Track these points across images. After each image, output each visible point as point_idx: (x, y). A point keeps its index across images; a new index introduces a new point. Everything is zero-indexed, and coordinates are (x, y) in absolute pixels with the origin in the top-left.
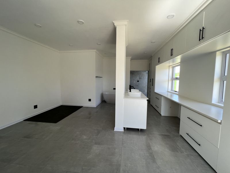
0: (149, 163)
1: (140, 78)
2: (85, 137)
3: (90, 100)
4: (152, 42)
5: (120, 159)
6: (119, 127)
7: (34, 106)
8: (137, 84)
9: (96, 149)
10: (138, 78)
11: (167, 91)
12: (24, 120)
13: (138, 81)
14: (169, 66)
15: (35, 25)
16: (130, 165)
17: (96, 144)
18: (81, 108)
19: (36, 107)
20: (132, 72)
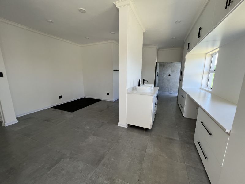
0: (134, 163)
1: (172, 72)
2: (88, 127)
3: (108, 94)
4: (176, 22)
5: (108, 152)
6: (123, 123)
7: (59, 96)
8: (168, 79)
9: (91, 139)
10: (169, 72)
11: (200, 87)
12: (51, 107)
13: (170, 75)
14: (206, 54)
15: (48, 21)
16: (113, 160)
17: (94, 135)
18: (100, 101)
19: (61, 97)
20: (163, 64)
